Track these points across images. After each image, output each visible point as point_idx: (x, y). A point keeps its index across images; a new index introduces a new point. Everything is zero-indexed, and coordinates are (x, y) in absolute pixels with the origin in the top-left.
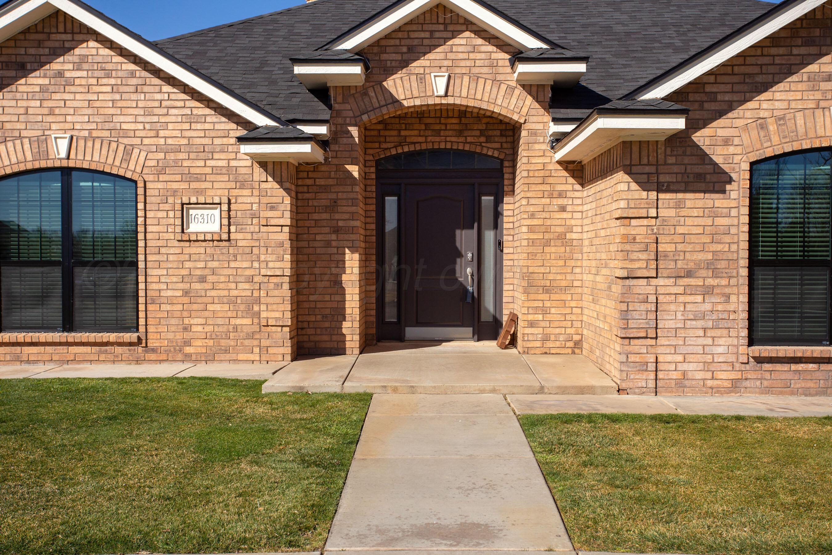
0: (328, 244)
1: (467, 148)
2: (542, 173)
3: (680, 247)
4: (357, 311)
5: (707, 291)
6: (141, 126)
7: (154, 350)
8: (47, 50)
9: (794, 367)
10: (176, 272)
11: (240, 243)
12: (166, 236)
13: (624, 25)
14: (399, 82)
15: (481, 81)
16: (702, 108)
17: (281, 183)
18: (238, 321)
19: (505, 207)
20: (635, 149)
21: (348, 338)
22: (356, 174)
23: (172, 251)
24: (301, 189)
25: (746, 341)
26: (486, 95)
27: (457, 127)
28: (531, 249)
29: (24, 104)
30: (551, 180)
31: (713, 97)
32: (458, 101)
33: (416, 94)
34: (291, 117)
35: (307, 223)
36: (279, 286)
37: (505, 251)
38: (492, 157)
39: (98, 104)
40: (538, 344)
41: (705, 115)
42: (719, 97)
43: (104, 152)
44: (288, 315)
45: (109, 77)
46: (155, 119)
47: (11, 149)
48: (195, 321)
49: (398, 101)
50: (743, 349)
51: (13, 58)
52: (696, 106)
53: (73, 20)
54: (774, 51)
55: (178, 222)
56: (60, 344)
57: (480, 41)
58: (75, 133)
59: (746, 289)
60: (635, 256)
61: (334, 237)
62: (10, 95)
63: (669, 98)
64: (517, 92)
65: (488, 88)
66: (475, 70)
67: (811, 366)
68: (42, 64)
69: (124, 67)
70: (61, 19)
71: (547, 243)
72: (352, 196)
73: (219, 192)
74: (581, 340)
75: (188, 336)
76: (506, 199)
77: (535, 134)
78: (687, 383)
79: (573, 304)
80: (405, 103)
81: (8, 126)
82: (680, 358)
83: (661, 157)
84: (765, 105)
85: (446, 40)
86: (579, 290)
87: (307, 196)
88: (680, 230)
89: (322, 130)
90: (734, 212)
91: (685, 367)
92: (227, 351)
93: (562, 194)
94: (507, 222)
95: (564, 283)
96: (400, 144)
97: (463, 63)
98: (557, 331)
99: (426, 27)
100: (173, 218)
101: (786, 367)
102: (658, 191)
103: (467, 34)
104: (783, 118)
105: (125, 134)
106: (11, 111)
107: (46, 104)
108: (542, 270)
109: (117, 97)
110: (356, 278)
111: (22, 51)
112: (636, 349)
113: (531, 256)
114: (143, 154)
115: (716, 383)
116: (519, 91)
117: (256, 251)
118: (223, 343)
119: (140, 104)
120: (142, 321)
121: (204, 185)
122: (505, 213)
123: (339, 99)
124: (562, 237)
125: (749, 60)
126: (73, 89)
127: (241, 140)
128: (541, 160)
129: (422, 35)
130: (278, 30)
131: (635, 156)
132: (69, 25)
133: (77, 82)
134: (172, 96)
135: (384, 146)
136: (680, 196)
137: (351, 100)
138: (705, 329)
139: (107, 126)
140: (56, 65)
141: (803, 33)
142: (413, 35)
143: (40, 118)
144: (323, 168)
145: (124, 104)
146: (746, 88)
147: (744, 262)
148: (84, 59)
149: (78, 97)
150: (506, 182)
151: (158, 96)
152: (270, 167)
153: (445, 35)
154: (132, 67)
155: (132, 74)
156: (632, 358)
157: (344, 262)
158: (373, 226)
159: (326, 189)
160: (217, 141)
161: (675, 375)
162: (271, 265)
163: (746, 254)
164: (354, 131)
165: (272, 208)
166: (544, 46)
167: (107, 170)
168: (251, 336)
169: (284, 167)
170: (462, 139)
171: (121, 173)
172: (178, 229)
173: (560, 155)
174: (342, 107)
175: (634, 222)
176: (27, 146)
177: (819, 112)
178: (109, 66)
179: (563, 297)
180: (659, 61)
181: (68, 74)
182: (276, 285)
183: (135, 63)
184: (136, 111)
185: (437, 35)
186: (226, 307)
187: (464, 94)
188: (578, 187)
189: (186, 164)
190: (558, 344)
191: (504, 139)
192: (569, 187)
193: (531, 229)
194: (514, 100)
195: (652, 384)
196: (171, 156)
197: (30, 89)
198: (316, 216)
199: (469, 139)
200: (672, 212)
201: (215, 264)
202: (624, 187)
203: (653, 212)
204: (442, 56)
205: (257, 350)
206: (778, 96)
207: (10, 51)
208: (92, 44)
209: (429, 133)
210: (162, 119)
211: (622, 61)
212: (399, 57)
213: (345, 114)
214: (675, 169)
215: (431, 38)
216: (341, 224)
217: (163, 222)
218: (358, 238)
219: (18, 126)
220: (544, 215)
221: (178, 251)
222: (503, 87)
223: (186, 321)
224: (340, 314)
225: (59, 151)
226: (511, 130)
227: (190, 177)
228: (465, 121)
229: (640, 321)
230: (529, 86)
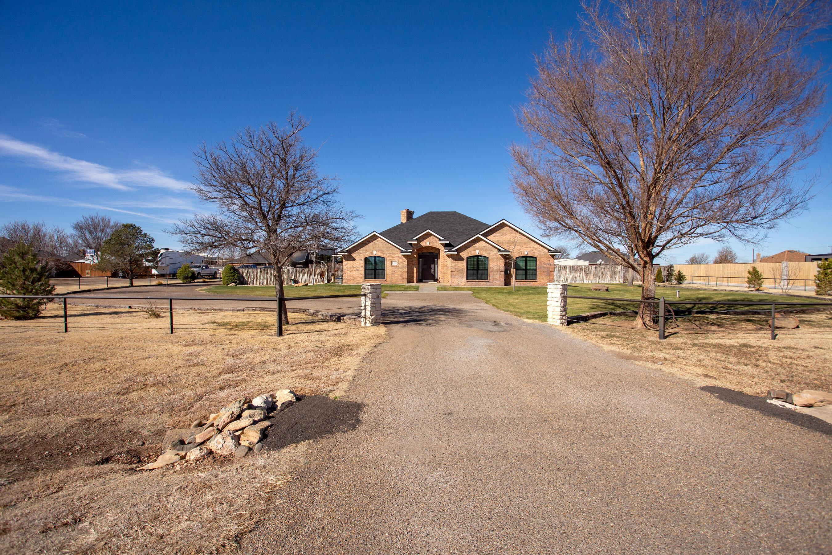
0: (412, 267)
1: (433, 252)
2: (443, 257)
3: (458, 268)
4: (416, 277)
5: (461, 273)
6: (386, 250)
7: (387, 282)
8: (373, 240)
10: (390, 271)
11: (400, 267)
12: (389, 266)
14: (422, 243)
17: (406, 258)
18: (400, 278)
21: (415, 281)
22: (416, 256)
24: (408, 259)
25: (466, 280)
28: (441, 268)
29: (370, 247)
33: (425, 245)
34: (407, 249)
35: (409, 264)
36: (405, 273)
37: (439, 268)
38: (437, 253)
39: (380, 247)
40: (443, 282)
41: (462, 251)
42: (463, 249)
43: (381, 254)
44: (407, 277)
45: (381, 242)
47: (368, 253)
51: (369, 241)
52: (460, 250)
53: (376, 235)
56: (375, 281)
57: (434, 237)
58: (376, 251)
59: (466, 273)
60: (452, 269)
62: (368, 246)
63: (456, 250)
65: (435, 244)
66: (433, 242)
67: (473, 282)
68: (372, 242)
70: (374, 235)
71: (444, 267)
72: (415, 259)
73: (397, 260)
74: (449, 281)
75: (392, 280)
76: (439, 260)
77: (442, 251)
78: (459, 284)
79: (448, 276)
80: (423, 246)
81: (367, 250)
82: (458, 281)
83: (456, 256)
84: (468, 250)
86: (449, 274)
88: (458, 266)
89: (411, 251)
90: (465, 263)
93: (446, 260)
94: (439, 264)
95: (446, 273)
96: (422, 251)
97: (432, 240)
98: (445, 280)
99: (427, 235)
100: (390, 263)
101: (470, 282)
102: (455, 261)
103: (432, 236)
104: (470, 252)
105: (383, 251)
106: (368, 248)
107: (373, 247)
108: (443, 271)
110: (416, 271)
114: (386, 254)
115: (462, 284)
117: (402, 268)
118: (399, 281)
120: (386, 278)
121: (394, 259)
122: (439, 262)
124: (446, 266)
125: (466, 244)
128: (443, 255)
131: (453, 256)
133: (376, 244)
134: (390, 246)
135: (420, 252)
136: (458, 261)
137: (415, 246)
138: (461, 278)
139: (381, 250)
140: (374, 242)
141: (472, 242)
142: (425, 236)
143: (372, 249)
144: (411, 256)
145: (383, 247)
146: (466, 248)
148: (378, 241)
149: (377, 246)
150: (439, 257)
151: (388, 246)
152: (404, 256)
153: (429, 236)
155: (384, 243)
156: (452, 281)
157: (414, 269)
158: (418, 264)
159: (411, 259)
160: (397, 252)
161: (457, 283)
162: (404, 270)
163: (466, 269)
164: (416, 250)
165: (404, 262)
166: (443, 239)
167: (381, 256)
169: (406, 256)
171: (383, 257)
172: (391, 265)
173: (445, 255)
175: (452, 264)
176: (370, 253)
177: (475, 251)
179: (446, 275)
183: (385, 241)
184: (385, 248)
186: (398, 276)
187: (432, 245)
188: (448, 259)
189: (392, 255)
193: (442, 265)
194: (439, 246)
195: (455, 284)
196: (390, 254)
197: (371, 245)
200: (457, 263)
201: (396, 270)
202: (451, 260)
203: (455, 263)
204: (429, 239)
205: (403, 282)
206: (470, 249)
208: (379, 238)
209: (427, 250)
210: (389, 249)
211: (458, 238)
212: (422, 240)
213: (414, 248)
214: (457, 258)
215: (427, 237)
216: (414, 264)
218: (416, 266)
219: (369, 250)
220: (443, 263)
221: (391, 268)
222: (438, 244)
223: (392, 278)
224: (413, 277)
225: (374, 254)
226: (439, 250)
227: (393, 257)
228: (432, 248)
229: (453, 277)
230: (441, 244)
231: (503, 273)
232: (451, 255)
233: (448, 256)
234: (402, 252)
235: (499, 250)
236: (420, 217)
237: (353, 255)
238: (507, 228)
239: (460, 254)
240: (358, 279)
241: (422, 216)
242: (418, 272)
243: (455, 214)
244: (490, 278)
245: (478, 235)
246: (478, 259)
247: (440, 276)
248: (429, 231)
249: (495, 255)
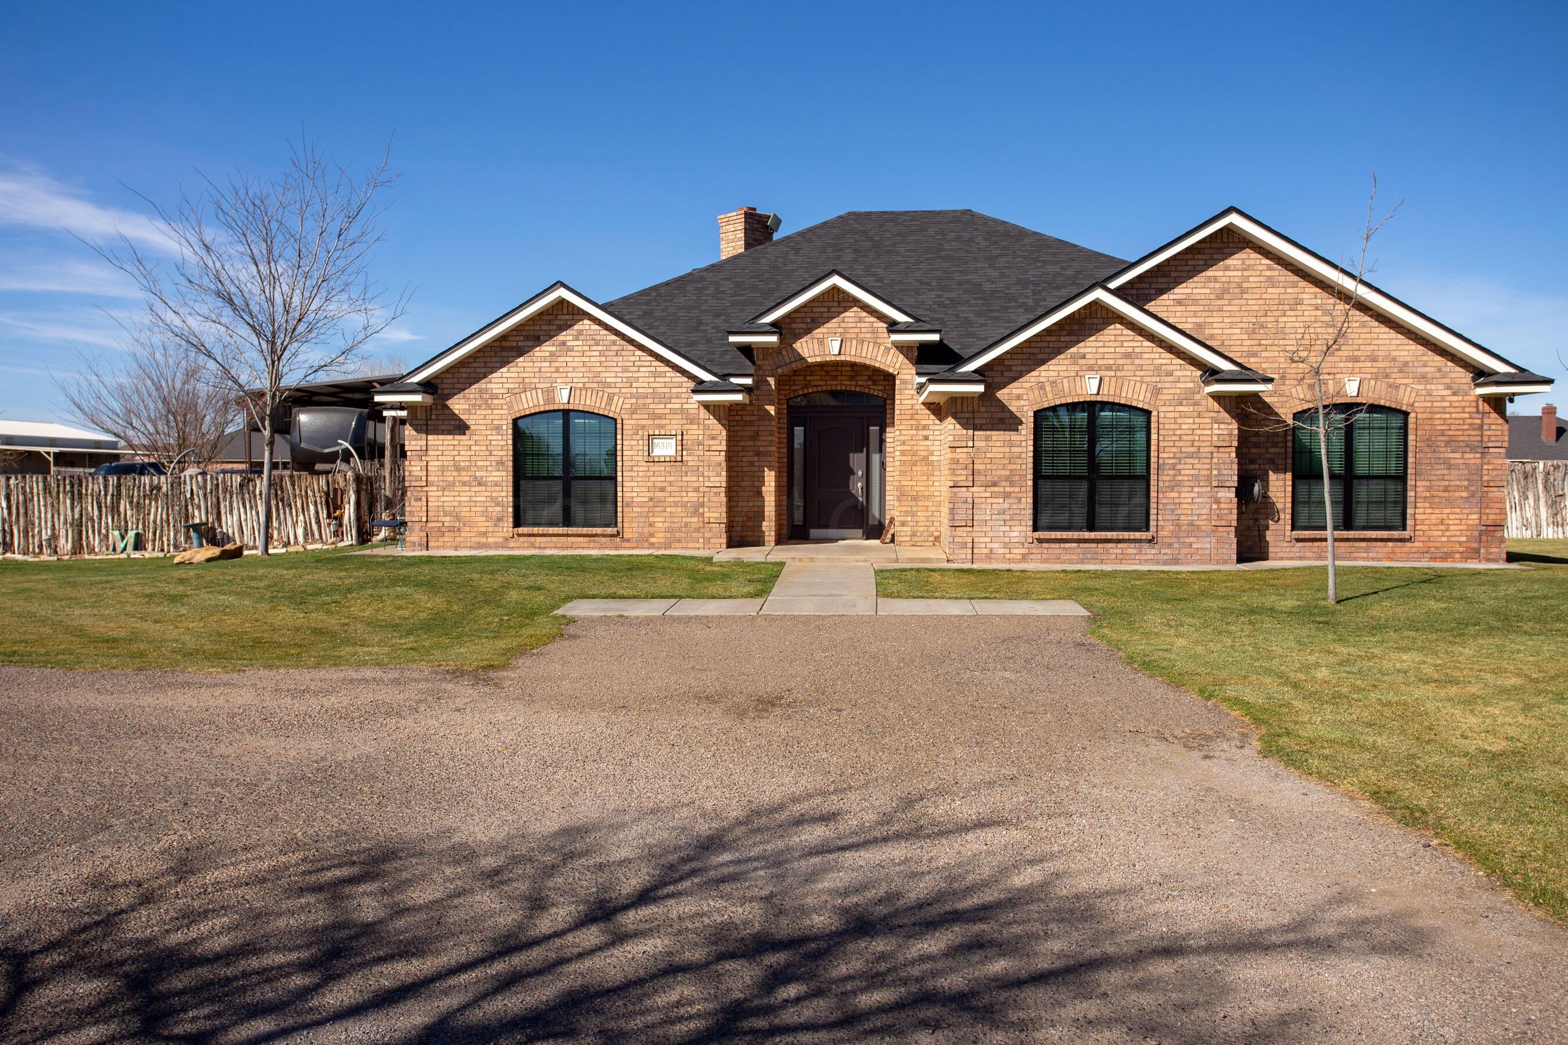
0: (752, 464)
1: (858, 389)
2: (910, 412)
3: (988, 467)
4: (773, 514)
5: (1006, 496)
6: (619, 380)
7: (628, 540)
8: (555, 327)
9: (1062, 545)
10: (644, 484)
11: (690, 464)
12: (637, 458)
13: (993, 283)
14: (804, 344)
15: (866, 344)
16: (1002, 376)
17: (719, 420)
18: (688, 520)
19: (888, 435)
20: (959, 402)
21: (767, 534)
22: (773, 413)
23: (641, 469)
24: (732, 423)
25: (1031, 529)
26: (869, 354)
27: (850, 373)
28: (902, 468)
29: (539, 365)
30: (917, 417)
31: (1009, 368)
32: (848, 359)
33: (817, 353)
34: (726, 372)
35: (737, 449)
36: (717, 494)
37: (888, 469)
38: (877, 396)
39: (589, 364)
40: (908, 539)
41: (1005, 380)
42: (1014, 368)
43: (594, 398)
44: (724, 515)
45: (597, 345)
46: (630, 375)
47: (529, 397)
48: (658, 519)
49: (804, 358)
50: (1030, 534)
51: (532, 333)
52: (999, 374)
53: (573, 305)
54: (1048, 338)
55: (646, 448)
56: (562, 535)
57: (864, 314)
58: (573, 385)
59: (1031, 494)
60: (958, 472)
61: (756, 459)
62: (529, 359)
63: (976, 371)
64: (892, 351)
65: (871, 348)
66: (861, 336)
67: (1074, 545)
68: (551, 337)
69: (609, 338)
70: (565, 304)
71: (914, 464)
72: (770, 428)
73: (676, 427)
74: (940, 536)
75: (651, 530)
76: (888, 429)
77: (906, 383)
78: (993, 556)
79: (933, 509)
80: (809, 360)
81: (527, 380)
82: (988, 540)
83: (976, 407)
84: (1043, 374)
85: (840, 313)
86: (938, 499)
87: (736, 428)
88: (989, 455)
89: (748, 381)
90: (1024, 444)
91: (992, 545)
92: (680, 541)
93: (925, 427)
94: (889, 447)
95: (927, 493)
96: (806, 387)
97: (852, 330)
98: (922, 529)
99: (824, 304)
100: (642, 444)
101: (1057, 545)
102: (974, 430)
103: (855, 309)
104: (1055, 382)
105: (609, 385)
106: (529, 370)
107: (553, 364)
108: (911, 483)
109: (603, 359)
110: (773, 489)
111: (538, 328)
112: (960, 534)
113: (903, 473)
114: (621, 400)
115: (1012, 556)
116: (893, 350)
117: (701, 469)
118: (677, 535)
119: (620, 364)
120: (619, 519)
121: (664, 422)
122: (888, 440)
123: (761, 357)
124: (925, 459)
125: (1033, 344)
126: (572, 354)
127: (694, 391)
128: (910, 402)
129: (822, 310)
130: (707, 289)
131: (959, 406)
132: (570, 309)
133: (576, 349)
134: (642, 359)
135: (793, 388)
136: (988, 433)
137: (769, 358)
138: (1005, 521)
139: (596, 380)
140: (562, 337)
141: (1067, 327)
142: (815, 310)
143: (549, 375)
144: (748, 408)
145: (608, 364)
146: (1030, 362)
147: (1030, 477)
148: (580, 332)
149: (576, 359)
150: (888, 416)
151: (632, 359)
152: (712, 409)
153: (839, 309)
154: (614, 338)
155: (614, 343)
156: (956, 540)
157: (763, 477)
158: (785, 450)
159: (750, 423)
160: (674, 390)
161: (985, 551)
162: (712, 479)
163: (1031, 471)
164: (772, 381)
165: (713, 438)
166: (910, 320)
167: (596, 411)
168: (697, 530)
169: (722, 409)
170: (854, 383)
171: (606, 413)
172: (646, 453)
173: (922, 399)
174: (763, 363)
175: (958, 450)
176: (540, 395)
177: (1078, 379)
178: (598, 338)
179: (927, 504)
180: (1009, 321)
181: (569, 344)
182: (716, 493)
183: (616, 335)
184: (617, 369)
185: (833, 310)
186: (679, 509)
187: (853, 353)
188: (938, 422)
189: (651, 406)
190: (922, 538)
191: (886, 383)
192: (931, 422)
193: (903, 453)
194: (890, 358)
195: (969, 557)
196: (641, 401)
197: (543, 354)
198: (743, 443)
199: (859, 383)
200: (983, 444)
201: (672, 479)
202: (951, 427)
203: (970, 444)
204: (836, 325)
205: (701, 540)
206: (1051, 368)
207: (530, 328)
208: (586, 322)
209: (828, 378)
210: (635, 375)
211: (981, 321)
212: (804, 326)
213: (765, 368)
214: (985, 415)
215: (829, 312)
216: (761, 449)
217: (635, 448)
218: (774, 459)
219: (534, 380)
220: (912, 443)
221: (645, 469)
222: (882, 348)
223: (651, 519)
224: (760, 516)
225: (562, 398)
226: (889, 379)
227: (655, 416)
228: (857, 369)
229: (962, 515)
230: (901, 347)
231: (1229, 495)
232: (954, 399)
233: (938, 409)
234: (701, 386)
235: (1211, 374)
236: (801, 234)
237: (457, 405)
238: (1248, 256)
239: (1002, 394)
240: (483, 524)
241: (811, 230)
242: (785, 489)
243: (967, 219)
244: (1161, 520)
245: (1099, 294)
246: (1092, 419)
247: (894, 508)
248: (836, 280)
249: (1187, 397)
